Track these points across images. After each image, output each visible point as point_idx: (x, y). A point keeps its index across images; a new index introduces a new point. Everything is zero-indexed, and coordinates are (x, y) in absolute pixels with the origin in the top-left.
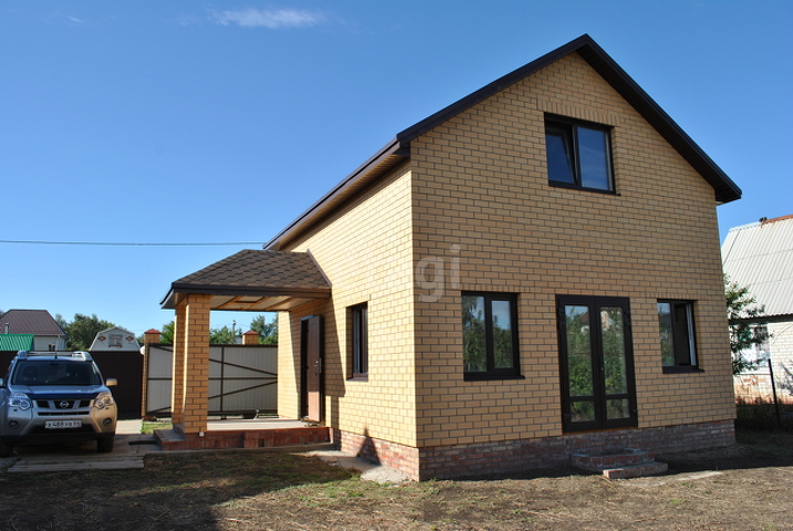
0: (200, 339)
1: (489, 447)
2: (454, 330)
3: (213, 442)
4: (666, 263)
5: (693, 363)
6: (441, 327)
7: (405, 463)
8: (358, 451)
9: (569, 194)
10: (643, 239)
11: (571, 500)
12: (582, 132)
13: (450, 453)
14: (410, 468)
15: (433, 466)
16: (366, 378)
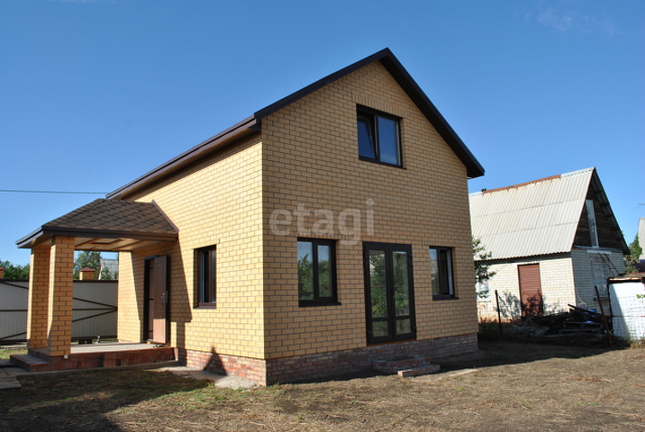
0: (65, 274)
1: (316, 357)
2: (292, 268)
3: (76, 364)
4: (435, 220)
5: (451, 293)
6: (283, 265)
7: (253, 372)
8: (204, 365)
9: (373, 167)
10: (421, 202)
11: (384, 392)
12: (381, 121)
13: (288, 363)
14: (259, 376)
15: (276, 373)
16: (214, 306)
